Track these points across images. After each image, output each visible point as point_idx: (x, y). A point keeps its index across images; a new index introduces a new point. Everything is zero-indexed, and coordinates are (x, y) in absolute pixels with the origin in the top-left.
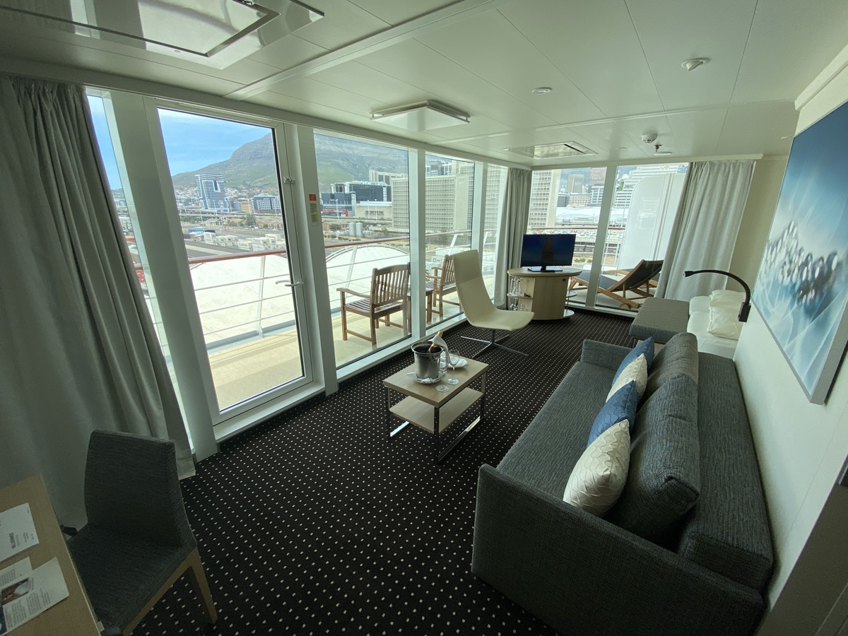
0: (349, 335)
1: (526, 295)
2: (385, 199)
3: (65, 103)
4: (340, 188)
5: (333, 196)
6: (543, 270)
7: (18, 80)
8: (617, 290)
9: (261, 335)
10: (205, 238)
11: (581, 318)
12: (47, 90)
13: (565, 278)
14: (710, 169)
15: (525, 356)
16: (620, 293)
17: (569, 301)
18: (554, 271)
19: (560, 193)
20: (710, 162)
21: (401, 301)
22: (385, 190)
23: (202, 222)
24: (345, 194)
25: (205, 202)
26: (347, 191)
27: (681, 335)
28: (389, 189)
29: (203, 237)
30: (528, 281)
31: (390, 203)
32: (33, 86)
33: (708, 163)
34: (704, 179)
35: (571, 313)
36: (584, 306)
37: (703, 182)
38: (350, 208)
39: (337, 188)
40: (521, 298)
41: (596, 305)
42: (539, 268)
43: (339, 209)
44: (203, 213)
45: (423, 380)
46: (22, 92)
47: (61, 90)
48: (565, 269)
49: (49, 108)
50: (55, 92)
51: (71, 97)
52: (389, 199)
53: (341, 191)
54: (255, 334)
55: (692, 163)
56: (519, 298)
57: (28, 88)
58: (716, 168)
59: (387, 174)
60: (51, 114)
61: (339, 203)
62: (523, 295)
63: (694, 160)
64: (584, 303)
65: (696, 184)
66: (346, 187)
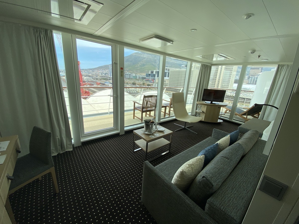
0: (135, 118)
1: (203, 112)
2: (167, 76)
3: (47, 35)
4: (152, 72)
5: (149, 75)
6: (211, 103)
7: (34, 28)
8: (244, 115)
9: (109, 114)
10: (109, 85)
11: (226, 124)
12: (42, 31)
13: (219, 107)
14: (287, 68)
15: (196, 134)
16: (245, 116)
17: (221, 116)
18: (215, 104)
19: (236, 78)
20: (287, 65)
21: (154, 108)
22: (167, 73)
23: (109, 80)
24: (154, 74)
25: (111, 74)
26: (154, 73)
27: (252, 131)
28: (169, 73)
29: (108, 85)
30: (204, 106)
31: (169, 78)
32: (38, 30)
33: (286, 65)
34: (284, 71)
35: (221, 121)
36: (228, 119)
37: (284, 73)
38: (154, 79)
39: (151, 72)
40: (201, 113)
41: (234, 120)
42: (210, 102)
43: (151, 79)
44: (109, 78)
45: (146, 133)
46: (35, 32)
47: (46, 31)
48: (220, 103)
49: (42, 36)
50: (44, 32)
51: (49, 33)
52: (168, 77)
53: (152, 73)
54: (107, 113)
55: (279, 65)
56: (200, 112)
57: (37, 30)
58: (290, 67)
59: (169, 68)
60: (43, 38)
61: (151, 77)
62: (202, 112)
63: (280, 64)
64: (228, 118)
65: (281, 73)
66: (154, 72)
